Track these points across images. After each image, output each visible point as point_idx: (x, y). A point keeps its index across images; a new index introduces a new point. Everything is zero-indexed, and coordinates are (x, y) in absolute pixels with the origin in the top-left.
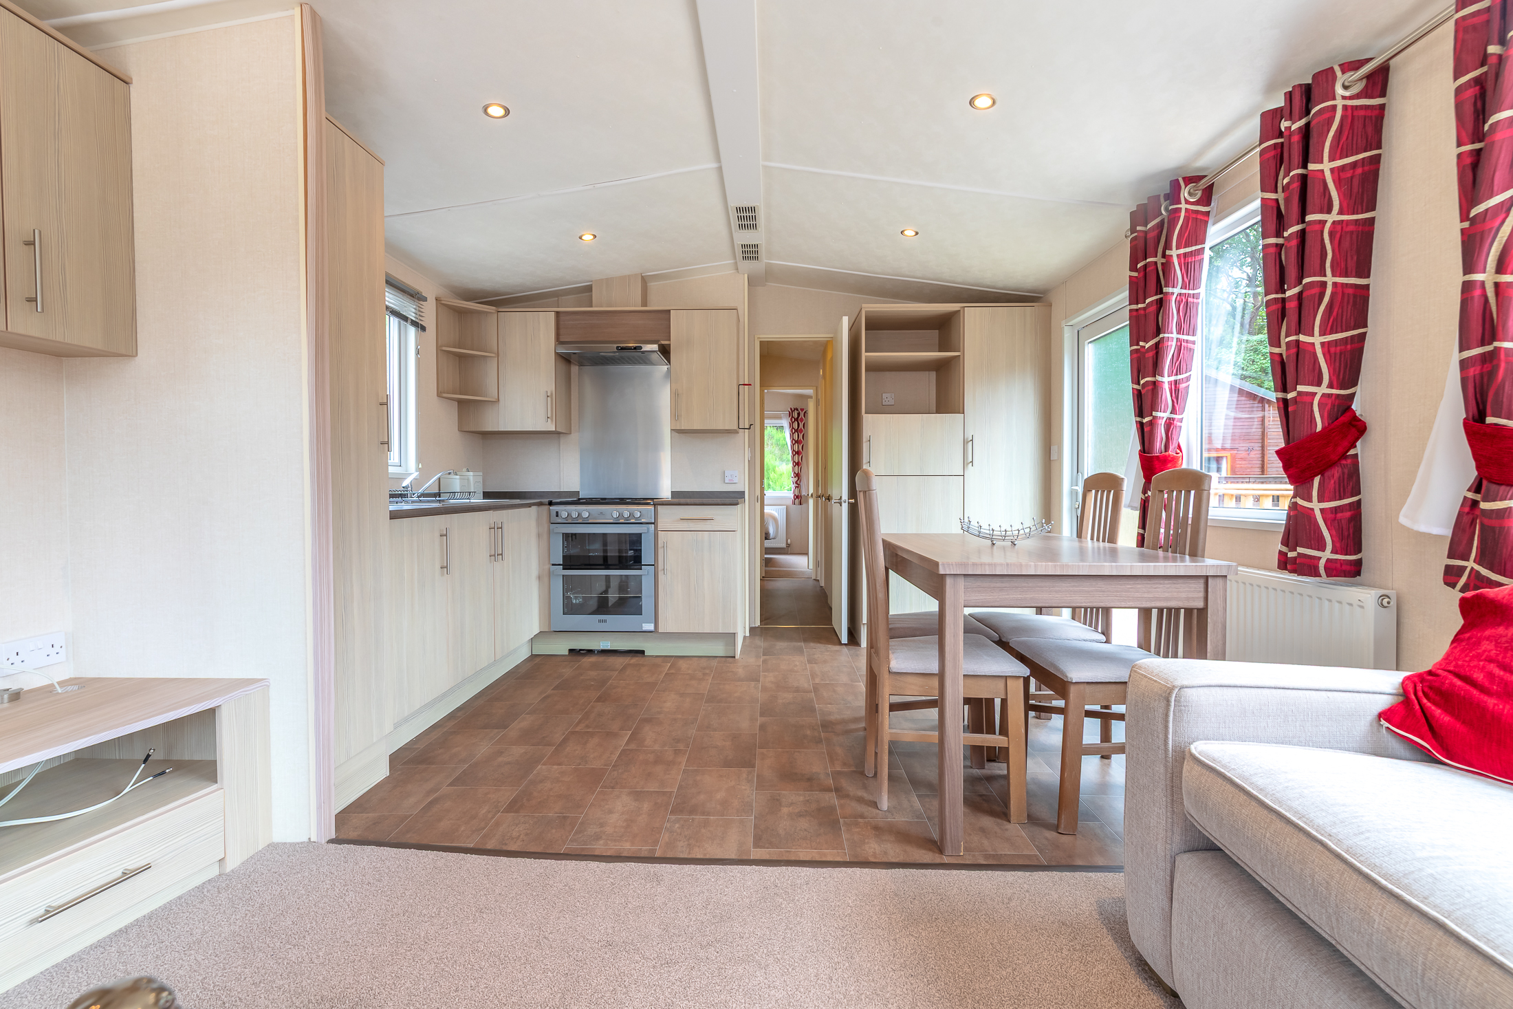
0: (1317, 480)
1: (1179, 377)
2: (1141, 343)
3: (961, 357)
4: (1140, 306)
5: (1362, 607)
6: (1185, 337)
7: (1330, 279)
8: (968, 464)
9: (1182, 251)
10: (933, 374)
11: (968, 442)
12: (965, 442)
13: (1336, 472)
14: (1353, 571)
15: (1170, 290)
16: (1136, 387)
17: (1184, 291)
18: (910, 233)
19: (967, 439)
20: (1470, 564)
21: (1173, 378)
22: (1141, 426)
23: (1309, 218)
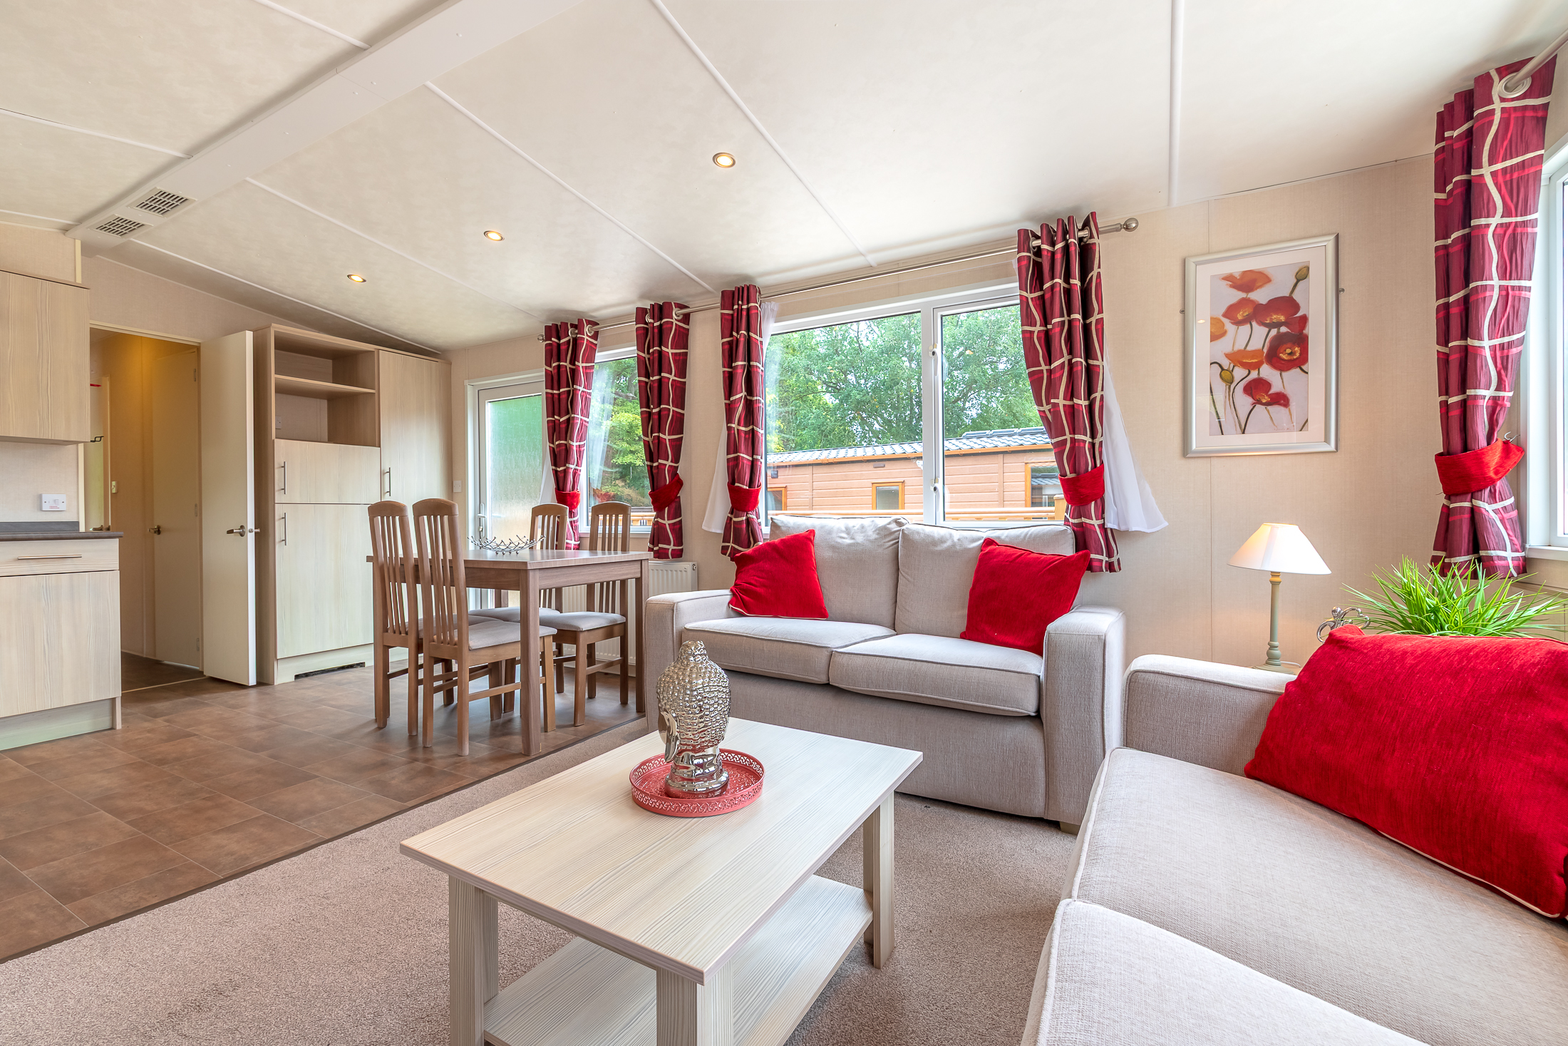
0: (667, 509)
1: (582, 443)
2: (556, 417)
3: (376, 395)
4: (555, 392)
5: (686, 571)
6: (584, 419)
7: (671, 408)
8: (385, 494)
9: (585, 365)
10: (325, 402)
11: (384, 474)
12: (382, 474)
13: (674, 505)
14: (678, 555)
15: (578, 387)
16: (552, 445)
17: (585, 390)
18: (357, 278)
19: (384, 471)
20: (731, 544)
21: (578, 444)
22: (556, 473)
23: (663, 374)
